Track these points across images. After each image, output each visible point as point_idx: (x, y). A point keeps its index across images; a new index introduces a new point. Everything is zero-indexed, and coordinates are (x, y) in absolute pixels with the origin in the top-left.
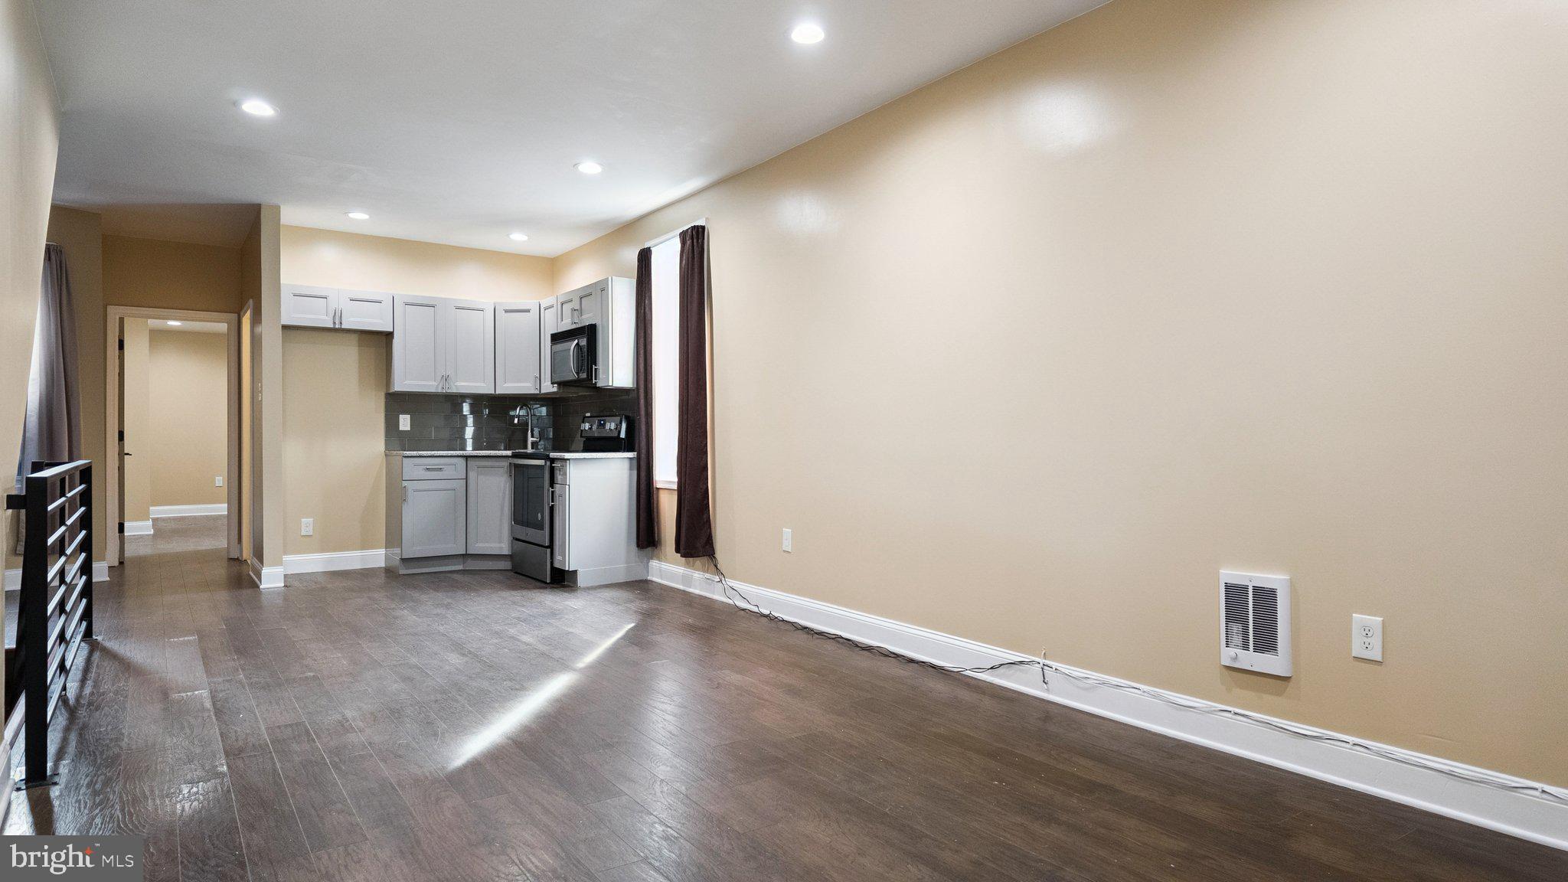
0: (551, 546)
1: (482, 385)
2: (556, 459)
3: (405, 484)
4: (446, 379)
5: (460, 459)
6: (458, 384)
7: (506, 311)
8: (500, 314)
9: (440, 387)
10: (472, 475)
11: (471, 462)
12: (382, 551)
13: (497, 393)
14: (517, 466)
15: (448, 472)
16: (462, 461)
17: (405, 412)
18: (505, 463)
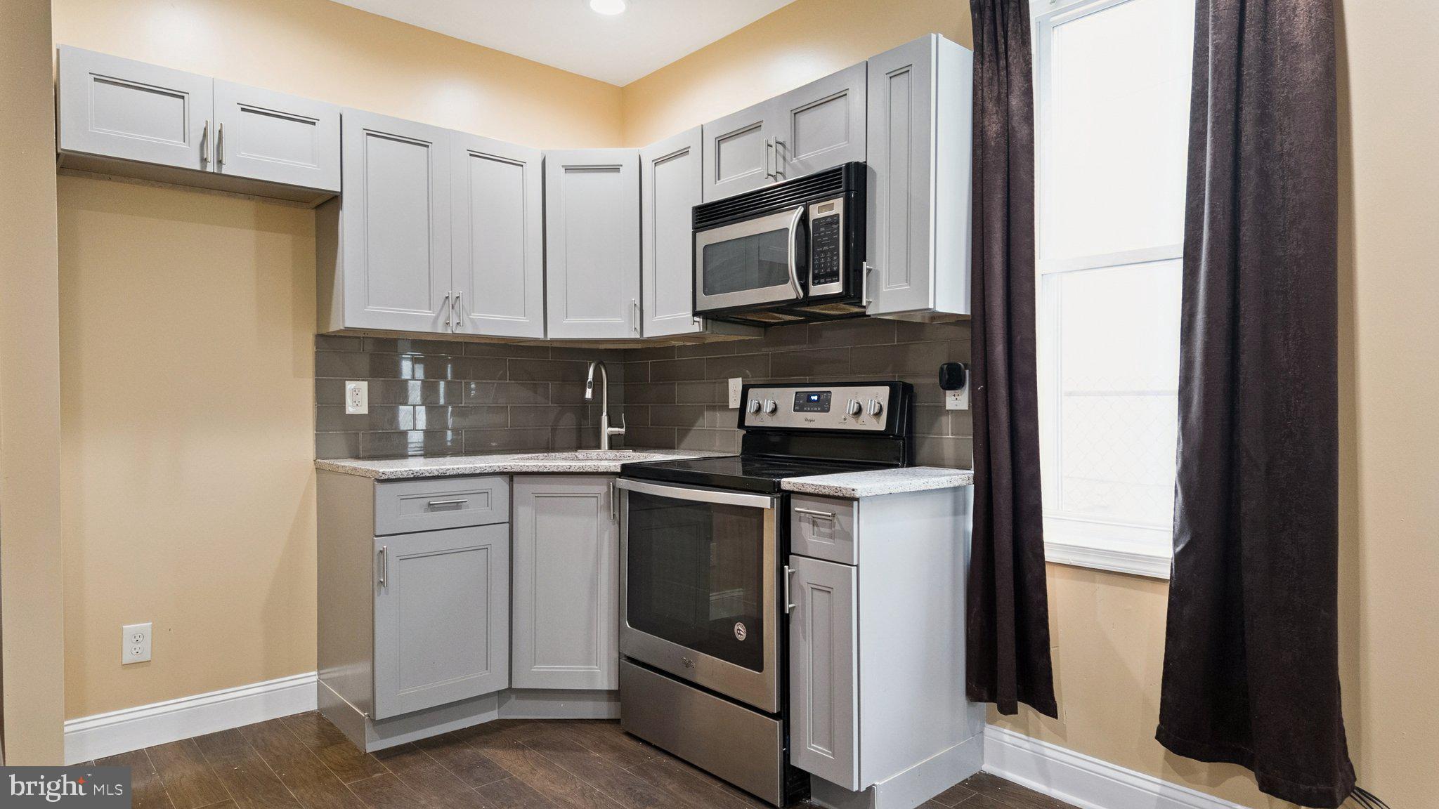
0: (784, 714)
1: (521, 319)
2: (793, 492)
3: (380, 544)
4: (452, 302)
5: (498, 480)
6: (474, 316)
7: (569, 169)
8: (554, 172)
9: (441, 321)
10: (524, 515)
11: (521, 487)
12: (312, 677)
13: (551, 336)
14: (633, 495)
15: (475, 510)
16: (501, 485)
17: (356, 377)
18: (600, 488)
